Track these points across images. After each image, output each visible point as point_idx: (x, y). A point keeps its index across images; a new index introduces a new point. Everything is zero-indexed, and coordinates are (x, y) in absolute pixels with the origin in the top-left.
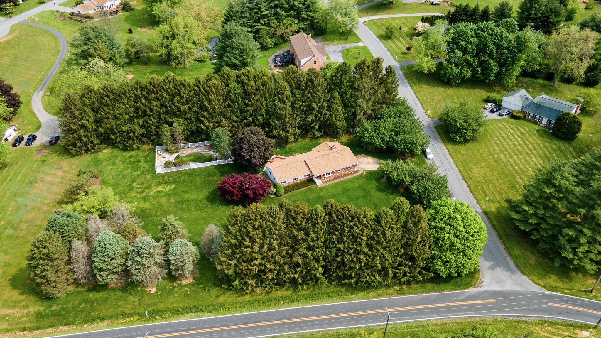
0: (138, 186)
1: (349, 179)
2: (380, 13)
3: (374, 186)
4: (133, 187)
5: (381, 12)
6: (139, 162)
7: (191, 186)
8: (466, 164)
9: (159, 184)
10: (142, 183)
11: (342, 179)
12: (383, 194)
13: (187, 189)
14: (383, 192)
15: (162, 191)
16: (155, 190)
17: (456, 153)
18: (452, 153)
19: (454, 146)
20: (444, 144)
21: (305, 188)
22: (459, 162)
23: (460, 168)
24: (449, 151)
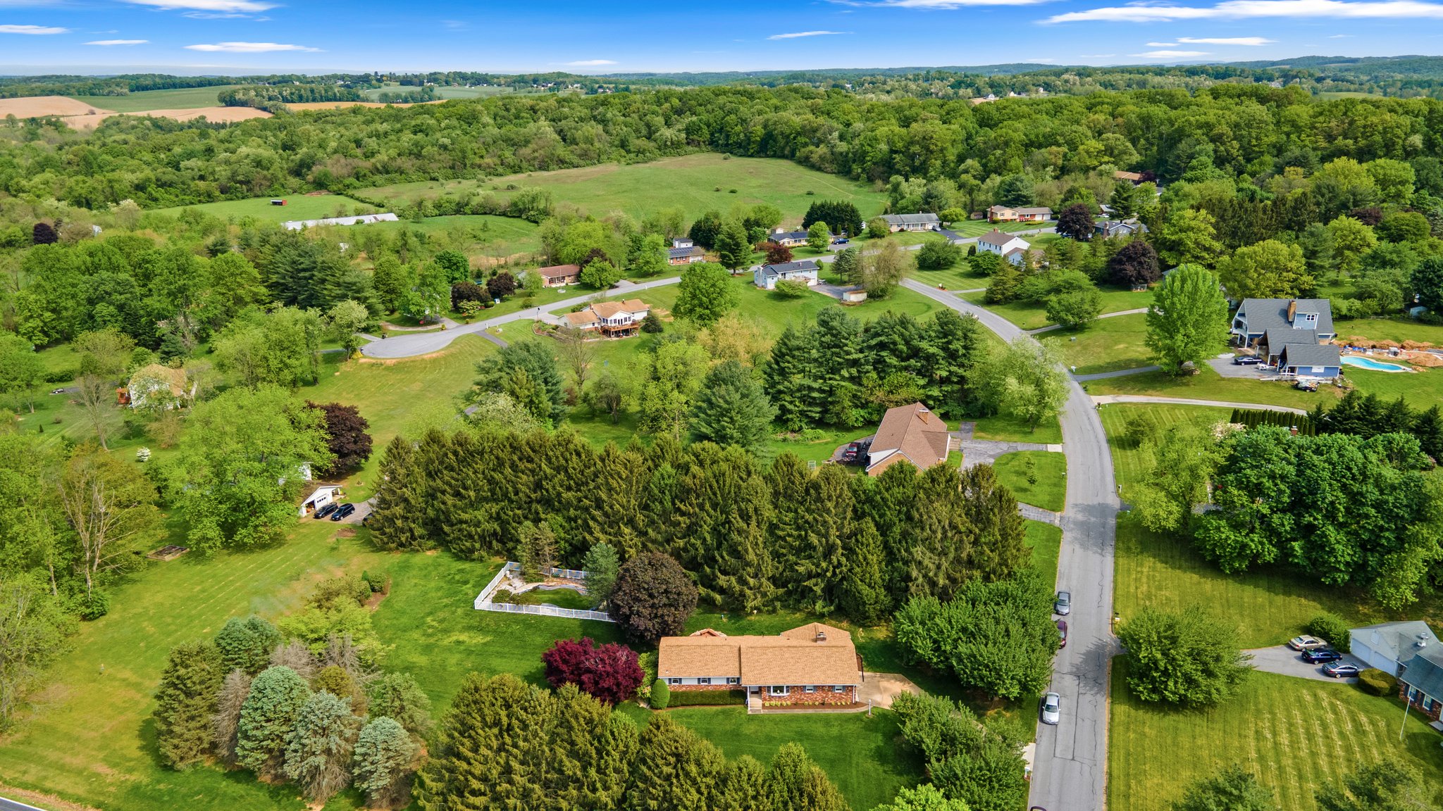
0: (434, 623)
1: (828, 715)
2: (1150, 392)
3: (873, 746)
4: (424, 623)
5: (1154, 388)
6: (466, 582)
7: (517, 647)
8: (1136, 761)
9: (469, 628)
10: (441, 621)
11: (810, 711)
12: (881, 769)
13: (506, 650)
14: (882, 765)
15: (463, 642)
16: (455, 638)
17: (1128, 729)
18: (1119, 724)
19: (1133, 712)
20: (1109, 700)
21: (719, 708)
22: (1122, 752)
23: (1114, 764)
24: (1112, 719)
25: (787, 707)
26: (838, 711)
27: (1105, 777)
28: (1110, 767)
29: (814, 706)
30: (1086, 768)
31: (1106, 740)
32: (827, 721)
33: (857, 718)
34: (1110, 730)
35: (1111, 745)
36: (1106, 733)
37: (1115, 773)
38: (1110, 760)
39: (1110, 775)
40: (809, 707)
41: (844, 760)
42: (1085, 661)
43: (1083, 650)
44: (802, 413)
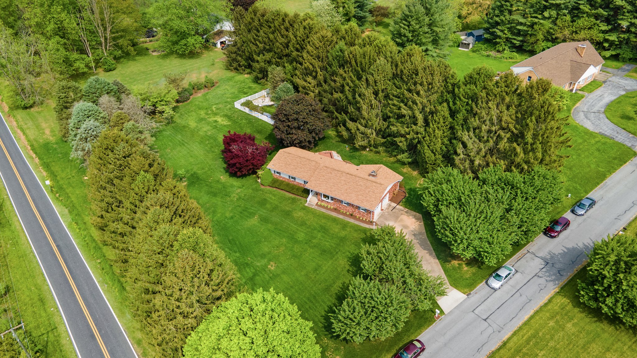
0: (214, 109)
4: (211, 108)
10: (217, 109)
16: (216, 119)
17: (552, 318)
18: (548, 311)
19: (570, 306)
20: (557, 290)
21: (293, 196)
22: (532, 332)
23: (515, 339)
24: (546, 305)
25: (330, 209)
26: (357, 223)
27: (500, 343)
28: (509, 339)
29: (345, 214)
30: (490, 330)
31: (526, 317)
32: (345, 225)
33: (365, 231)
34: (537, 313)
35: (526, 323)
36: (532, 312)
37: (509, 345)
38: (515, 334)
39: (505, 344)
40: (343, 214)
41: (331, 253)
42: (564, 254)
43: (570, 246)
44: (507, 39)
